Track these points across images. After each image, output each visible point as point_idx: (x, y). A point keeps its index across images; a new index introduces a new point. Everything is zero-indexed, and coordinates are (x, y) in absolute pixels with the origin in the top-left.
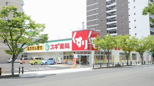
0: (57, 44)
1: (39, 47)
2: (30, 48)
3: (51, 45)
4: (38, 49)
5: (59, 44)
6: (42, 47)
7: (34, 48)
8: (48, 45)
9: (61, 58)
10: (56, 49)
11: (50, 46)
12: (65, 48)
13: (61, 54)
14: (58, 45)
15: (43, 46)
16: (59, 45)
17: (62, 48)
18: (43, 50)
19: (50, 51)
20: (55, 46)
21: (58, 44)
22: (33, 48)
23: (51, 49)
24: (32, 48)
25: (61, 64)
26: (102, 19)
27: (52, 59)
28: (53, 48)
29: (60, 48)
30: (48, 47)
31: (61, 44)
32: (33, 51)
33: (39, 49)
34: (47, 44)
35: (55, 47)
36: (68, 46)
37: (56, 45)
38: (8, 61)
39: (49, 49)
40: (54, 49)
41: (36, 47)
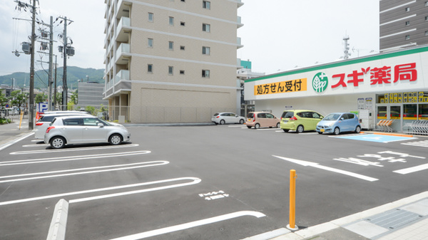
0: (360, 71)
1: (293, 83)
2: (264, 88)
3: (334, 76)
4: (289, 90)
5: (368, 69)
6: (300, 82)
7: (277, 88)
8: (322, 76)
9: (370, 114)
10: (356, 85)
11: (330, 79)
12: (395, 81)
13: (369, 100)
14: (362, 74)
15: (306, 79)
16: (369, 72)
17: (380, 83)
18: (306, 90)
19: (329, 92)
20: (349, 76)
21: (363, 69)
22: (272, 87)
23: (333, 87)
24: (269, 87)
25: (371, 130)
26: (425, 15)
27: (351, 116)
28: (342, 83)
29: (374, 82)
30: (321, 80)
31: (375, 69)
32: (274, 94)
33: (293, 88)
34: (319, 74)
35: (352, 78)
36: (410, 73)
37: (355, 74)
38: (213, 120)
39: (325, 88)
40: (344, 85)
41: (283, 85)
